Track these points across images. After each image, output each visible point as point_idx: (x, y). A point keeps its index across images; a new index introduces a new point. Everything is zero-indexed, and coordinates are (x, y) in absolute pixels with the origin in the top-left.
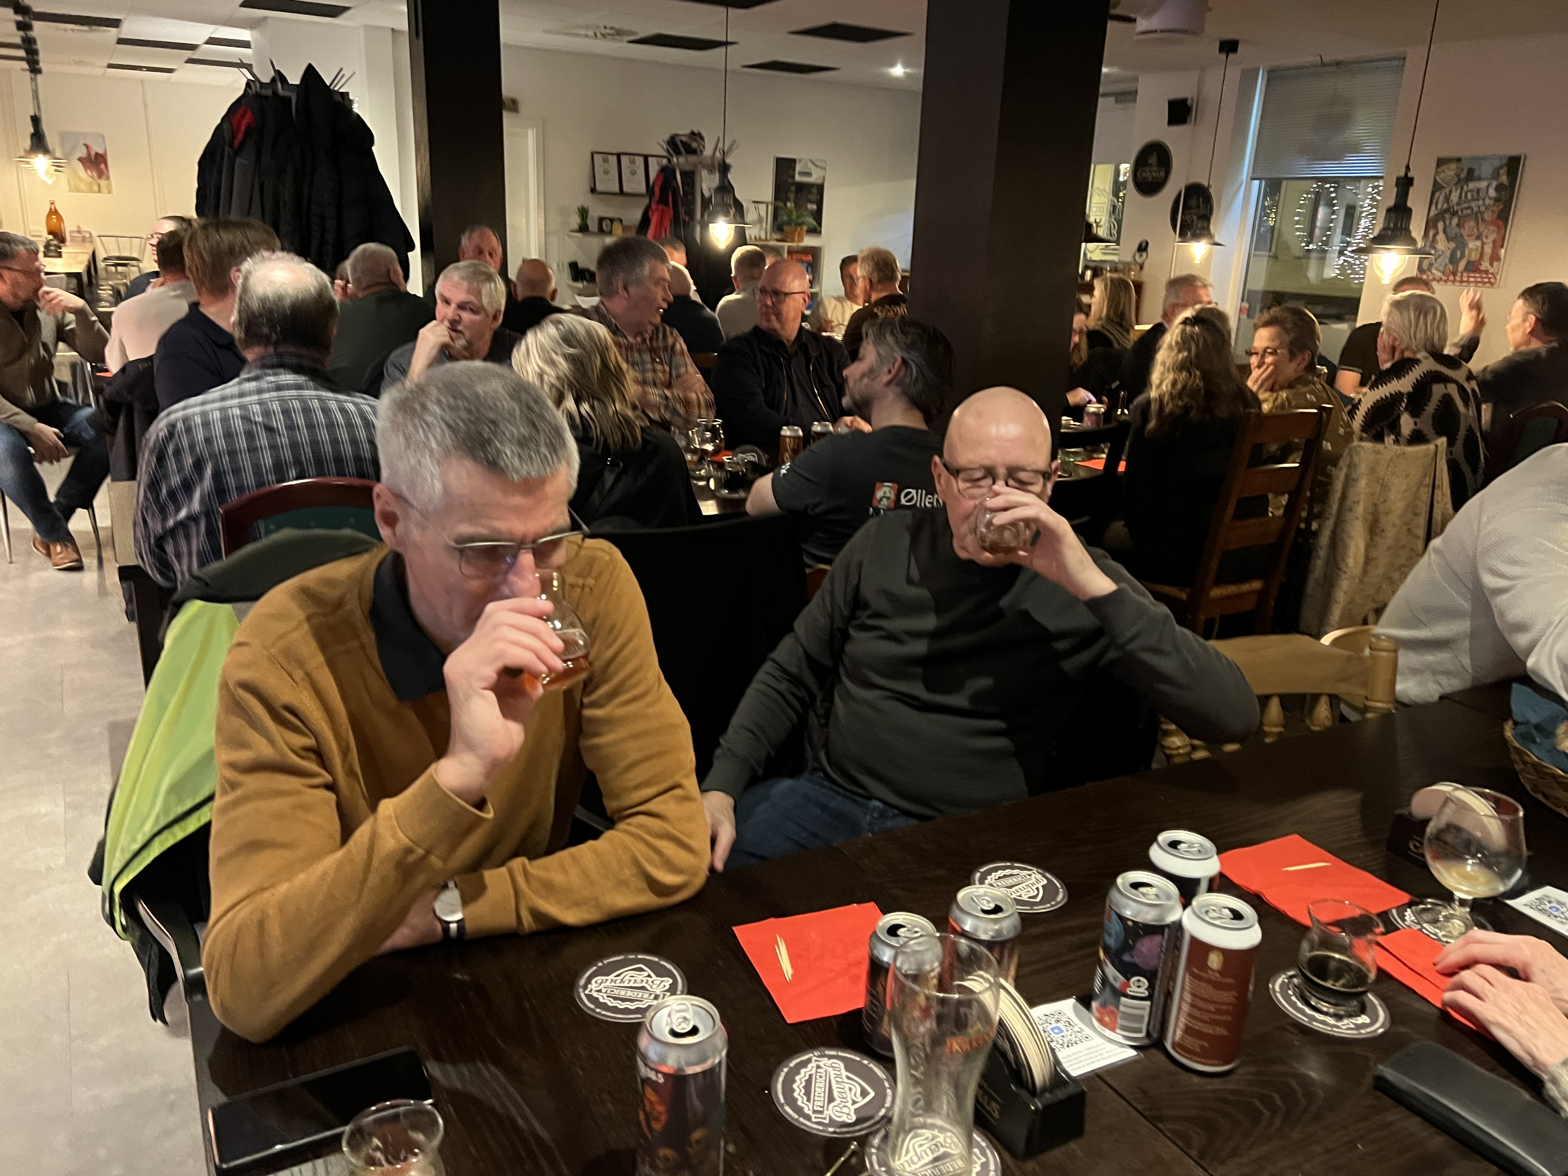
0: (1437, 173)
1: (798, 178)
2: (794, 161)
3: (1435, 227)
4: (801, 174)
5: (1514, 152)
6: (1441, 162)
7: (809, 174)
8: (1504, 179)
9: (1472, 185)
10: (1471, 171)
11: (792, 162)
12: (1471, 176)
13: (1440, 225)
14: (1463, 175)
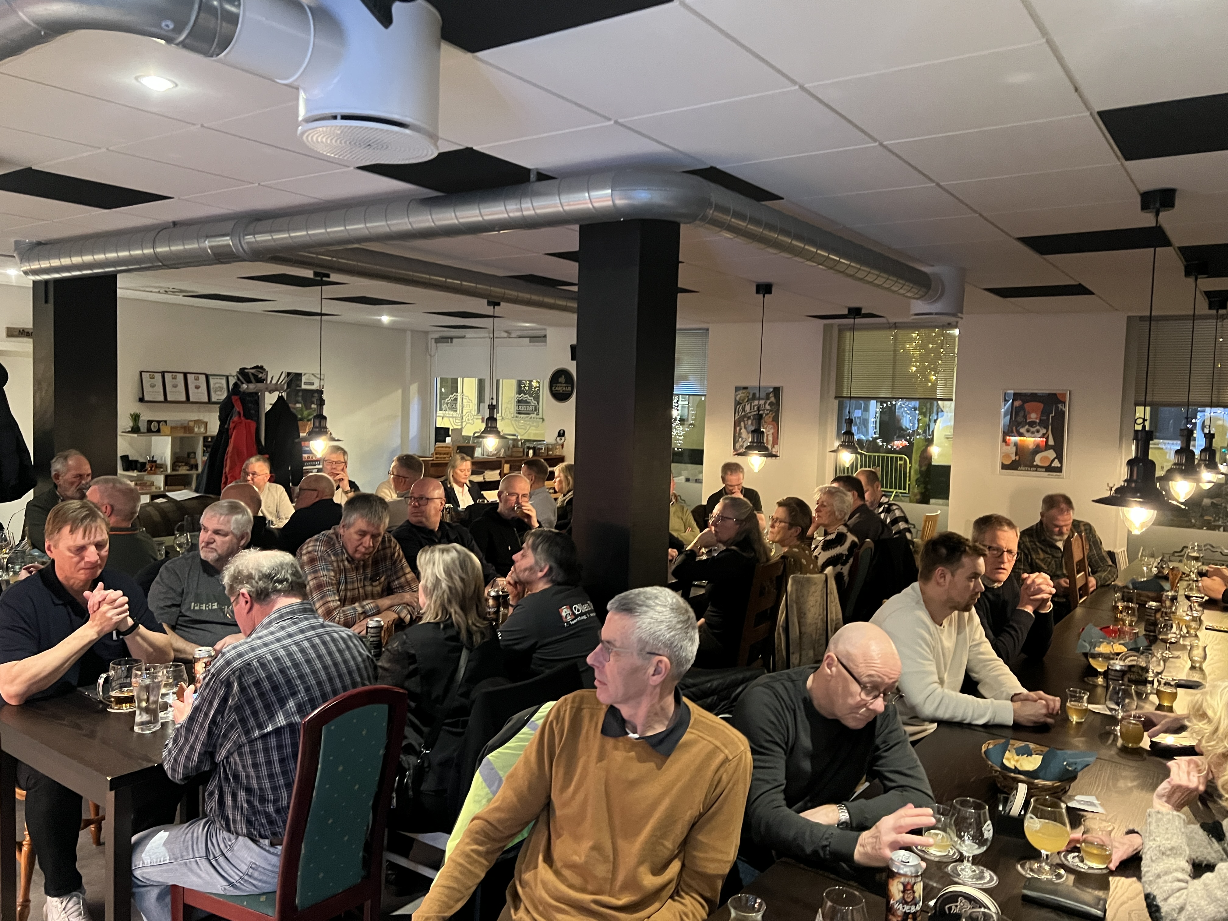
0: (736, 396)
1: (304, 387)
2: (300, 375)
3: (739, 425)
4: (305, 383)
5: (776, 385)
6: (737, 389)
7: (313, 384)
8: (772, 399)
9: (756, 402)
10: (754, 394)
11: (299, 376)
12: (754, 398)
13: (742, 424)
14: (750, 397)
